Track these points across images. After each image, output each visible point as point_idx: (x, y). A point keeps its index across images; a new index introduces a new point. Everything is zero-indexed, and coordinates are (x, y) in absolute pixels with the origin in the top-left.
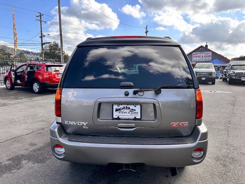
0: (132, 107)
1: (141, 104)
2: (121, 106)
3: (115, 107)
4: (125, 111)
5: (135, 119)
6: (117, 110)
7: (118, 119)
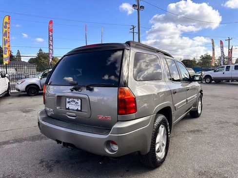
0: (76, 100)
1: (81, 99)
2: (71, 100)
3: (68, 100)
4: (73, 103)
5: (77, 110)
6: (68, 102)
7: (68, 109)
